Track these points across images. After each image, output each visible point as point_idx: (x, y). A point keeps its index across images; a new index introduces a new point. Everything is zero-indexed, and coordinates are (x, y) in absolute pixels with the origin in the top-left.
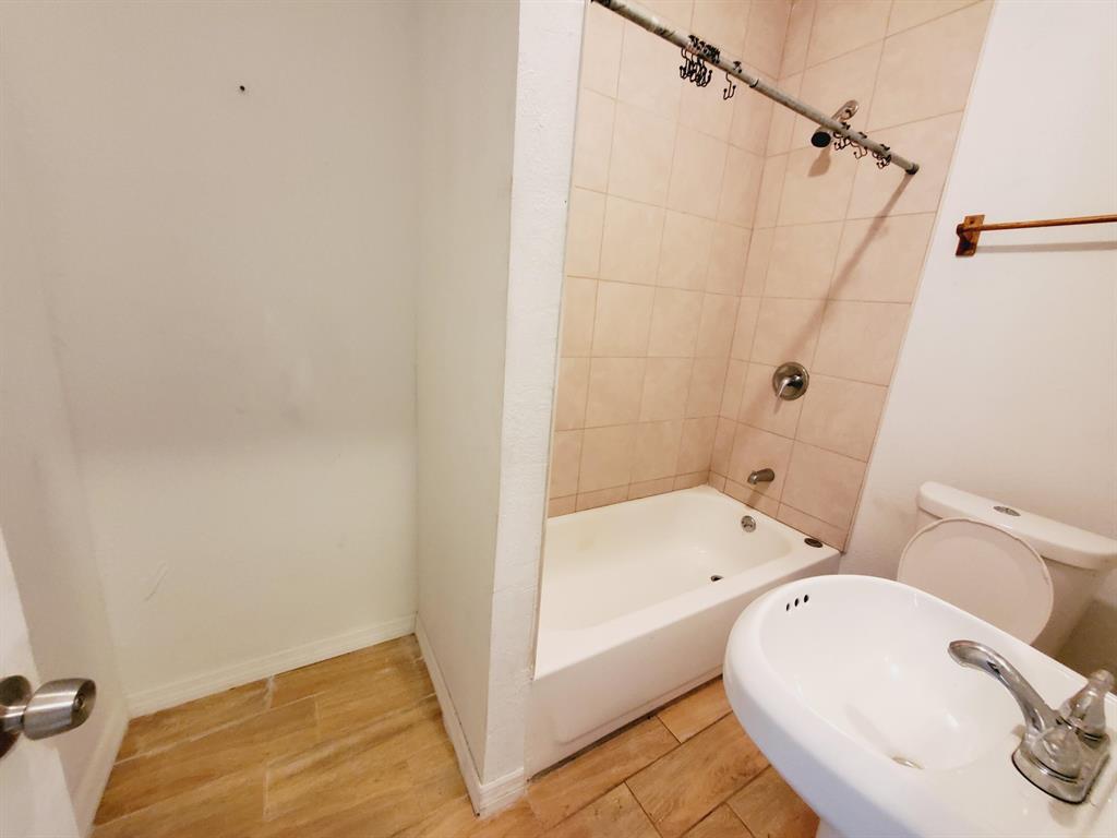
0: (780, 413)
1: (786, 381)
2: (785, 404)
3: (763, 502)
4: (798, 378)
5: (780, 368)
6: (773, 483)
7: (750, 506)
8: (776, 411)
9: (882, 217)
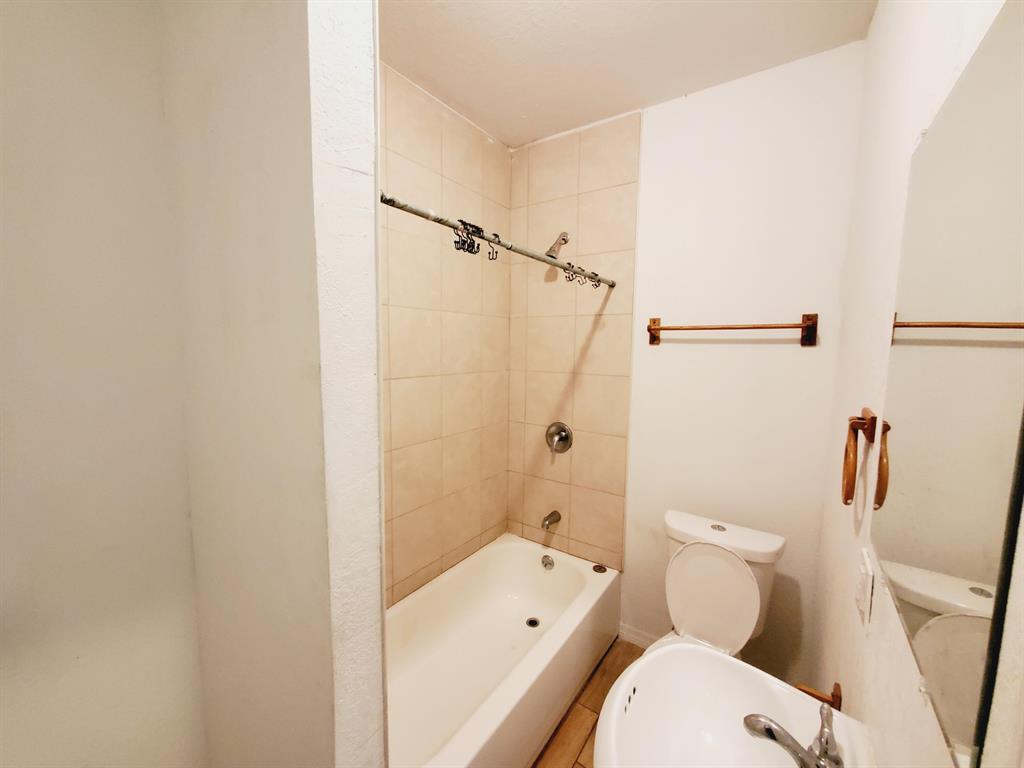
0: (556, 463)
1: (556, 438)
2: (558, 455)
3: (555, 540)
4: (564, 434)
5: (549, 428)
6: (560, 522)
7: (546, 545)
8: (553, 462)
9: (599, 315)
